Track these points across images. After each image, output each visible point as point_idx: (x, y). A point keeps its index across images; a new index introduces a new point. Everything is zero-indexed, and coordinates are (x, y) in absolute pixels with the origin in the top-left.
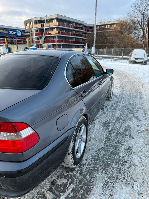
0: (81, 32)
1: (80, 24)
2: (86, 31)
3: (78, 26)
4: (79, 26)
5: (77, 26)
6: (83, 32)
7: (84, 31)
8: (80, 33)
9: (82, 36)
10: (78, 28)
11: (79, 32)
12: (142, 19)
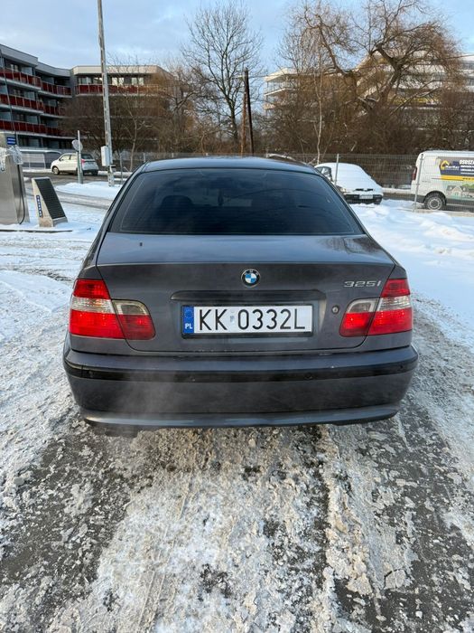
0: (30, 90)
1: (21, 65)
2: (45, 89)
3: (17, 71)
4: (19, 69)
5: (14, 69)
6: (35, 91)
7: (40, 88)
8: (25, 93)
9: (33, 105)
10: (17, 76)
11: (22, 90)
12: (222, 70)
